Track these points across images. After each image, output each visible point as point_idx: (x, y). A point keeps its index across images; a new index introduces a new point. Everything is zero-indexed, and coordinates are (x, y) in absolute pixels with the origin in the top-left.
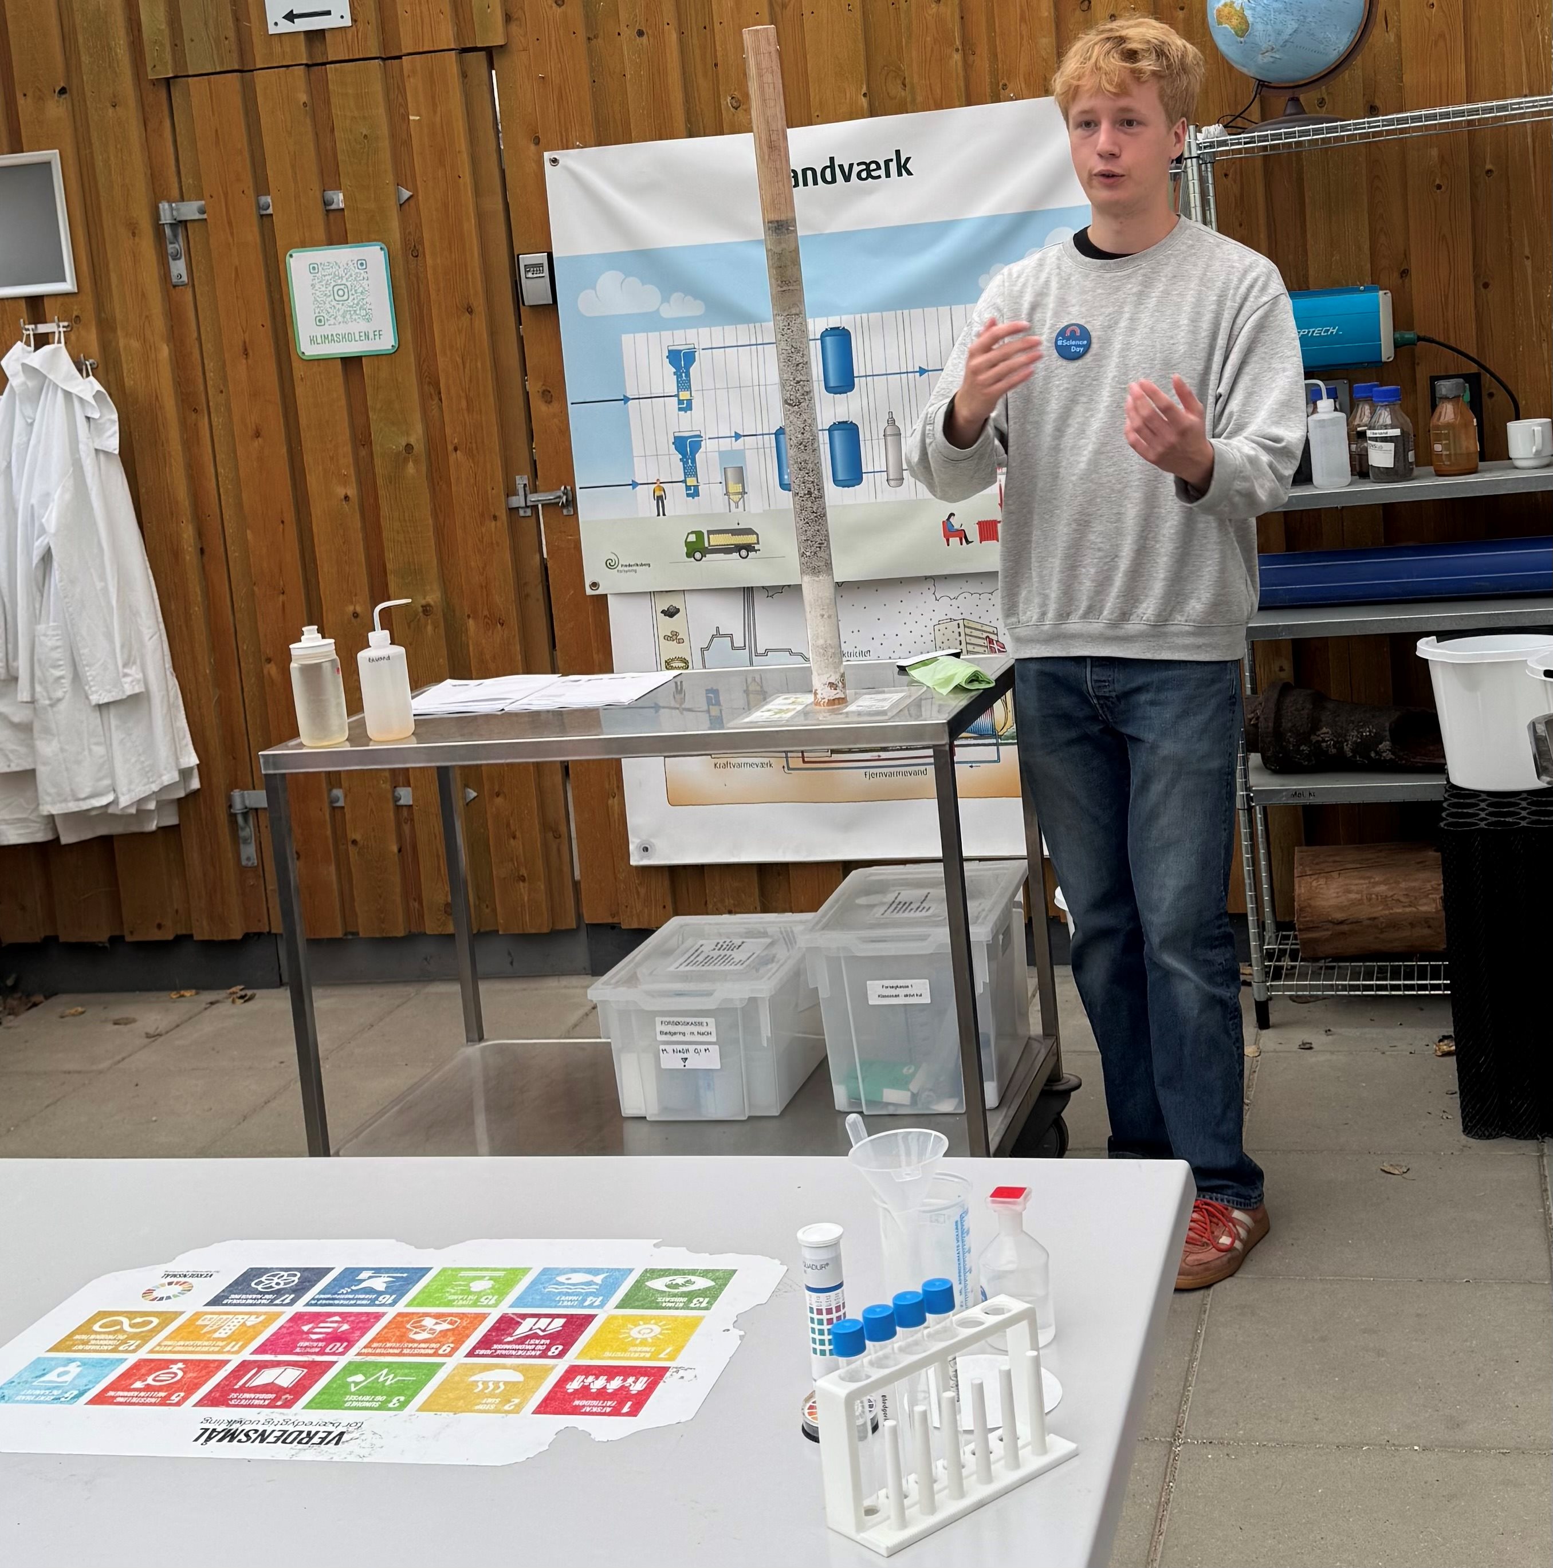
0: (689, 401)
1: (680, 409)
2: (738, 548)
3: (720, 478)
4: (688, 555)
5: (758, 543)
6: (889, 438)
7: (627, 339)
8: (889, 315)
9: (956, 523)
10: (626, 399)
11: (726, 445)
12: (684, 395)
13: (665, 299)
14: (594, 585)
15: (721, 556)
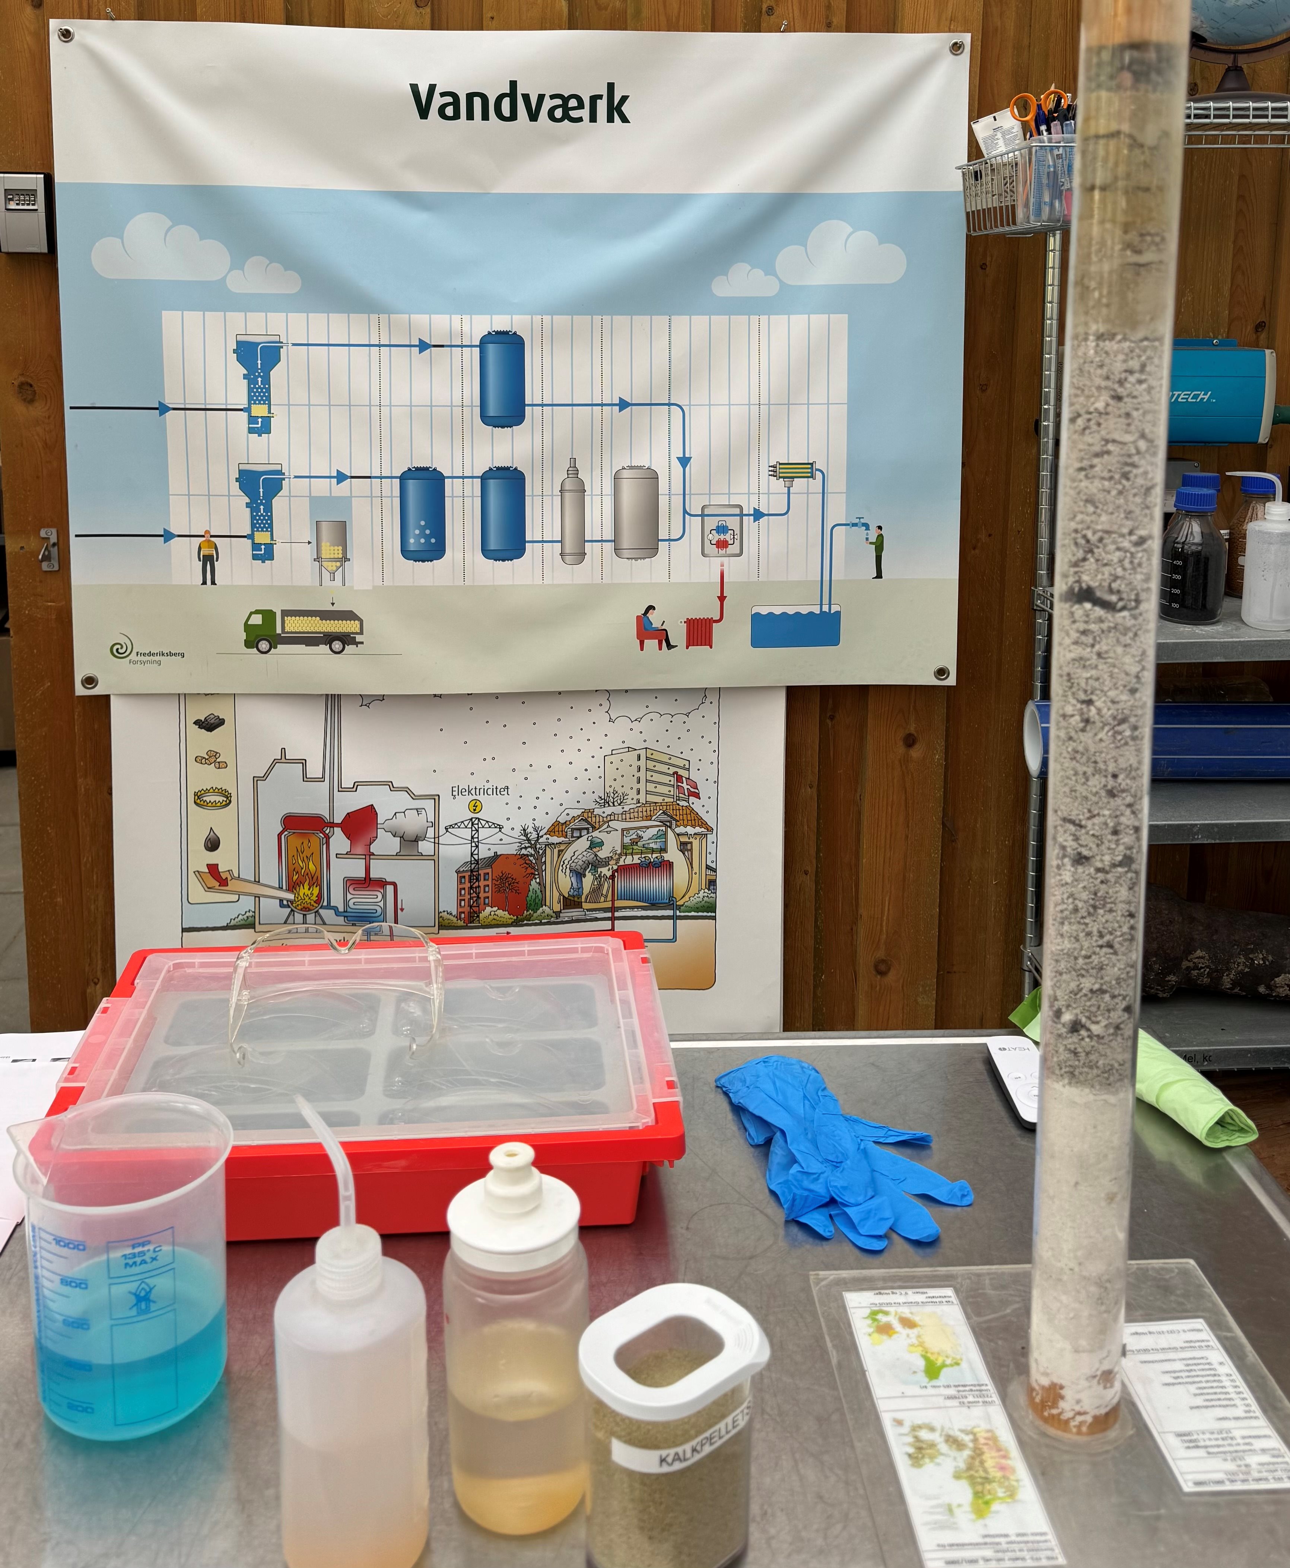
0: (267, 420)
1: (251, 431)
2: (328, 639)
3: (308, 534)
4: (249, 644)
5: (361, 633)
6: (567, 495)
7: (170, 319)
8: (582, 320)
9: (655, 619)
10: (163, 409)
11: (322, 488)
12: (259, 410)
13: (237, 264)
14: (90, 681)
15: (301, 648)
